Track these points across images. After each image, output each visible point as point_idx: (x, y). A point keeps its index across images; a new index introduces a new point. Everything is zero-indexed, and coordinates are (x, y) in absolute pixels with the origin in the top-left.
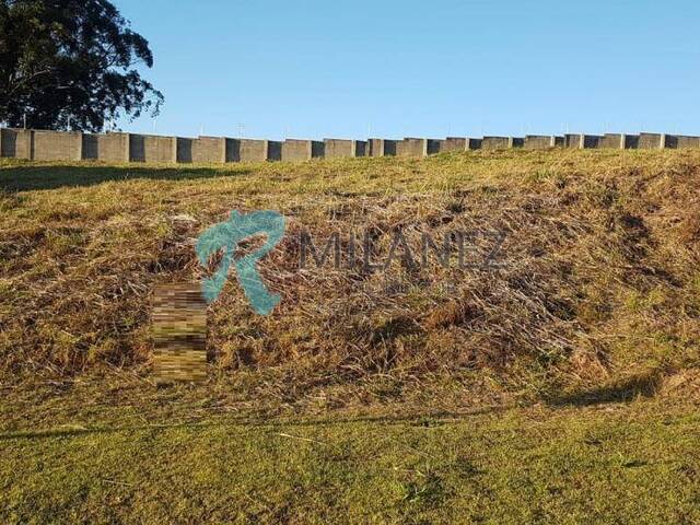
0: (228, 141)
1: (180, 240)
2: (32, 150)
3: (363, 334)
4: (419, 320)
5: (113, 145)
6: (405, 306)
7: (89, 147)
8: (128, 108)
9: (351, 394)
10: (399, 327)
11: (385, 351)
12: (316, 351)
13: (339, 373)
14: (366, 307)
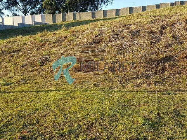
0: (130, 8)
1: (100, 35)
2: (80, 18)
3: (153, 62)
4: (176, 56)
5: (99, 14)
6: (172, 51)
7: (93, 15)
8: (104, 3)
9: (144, 82)
10: (167, 59)
11: (160, 68)
12: (135, 68)
13: (142, 75)
14: (156, 53)
